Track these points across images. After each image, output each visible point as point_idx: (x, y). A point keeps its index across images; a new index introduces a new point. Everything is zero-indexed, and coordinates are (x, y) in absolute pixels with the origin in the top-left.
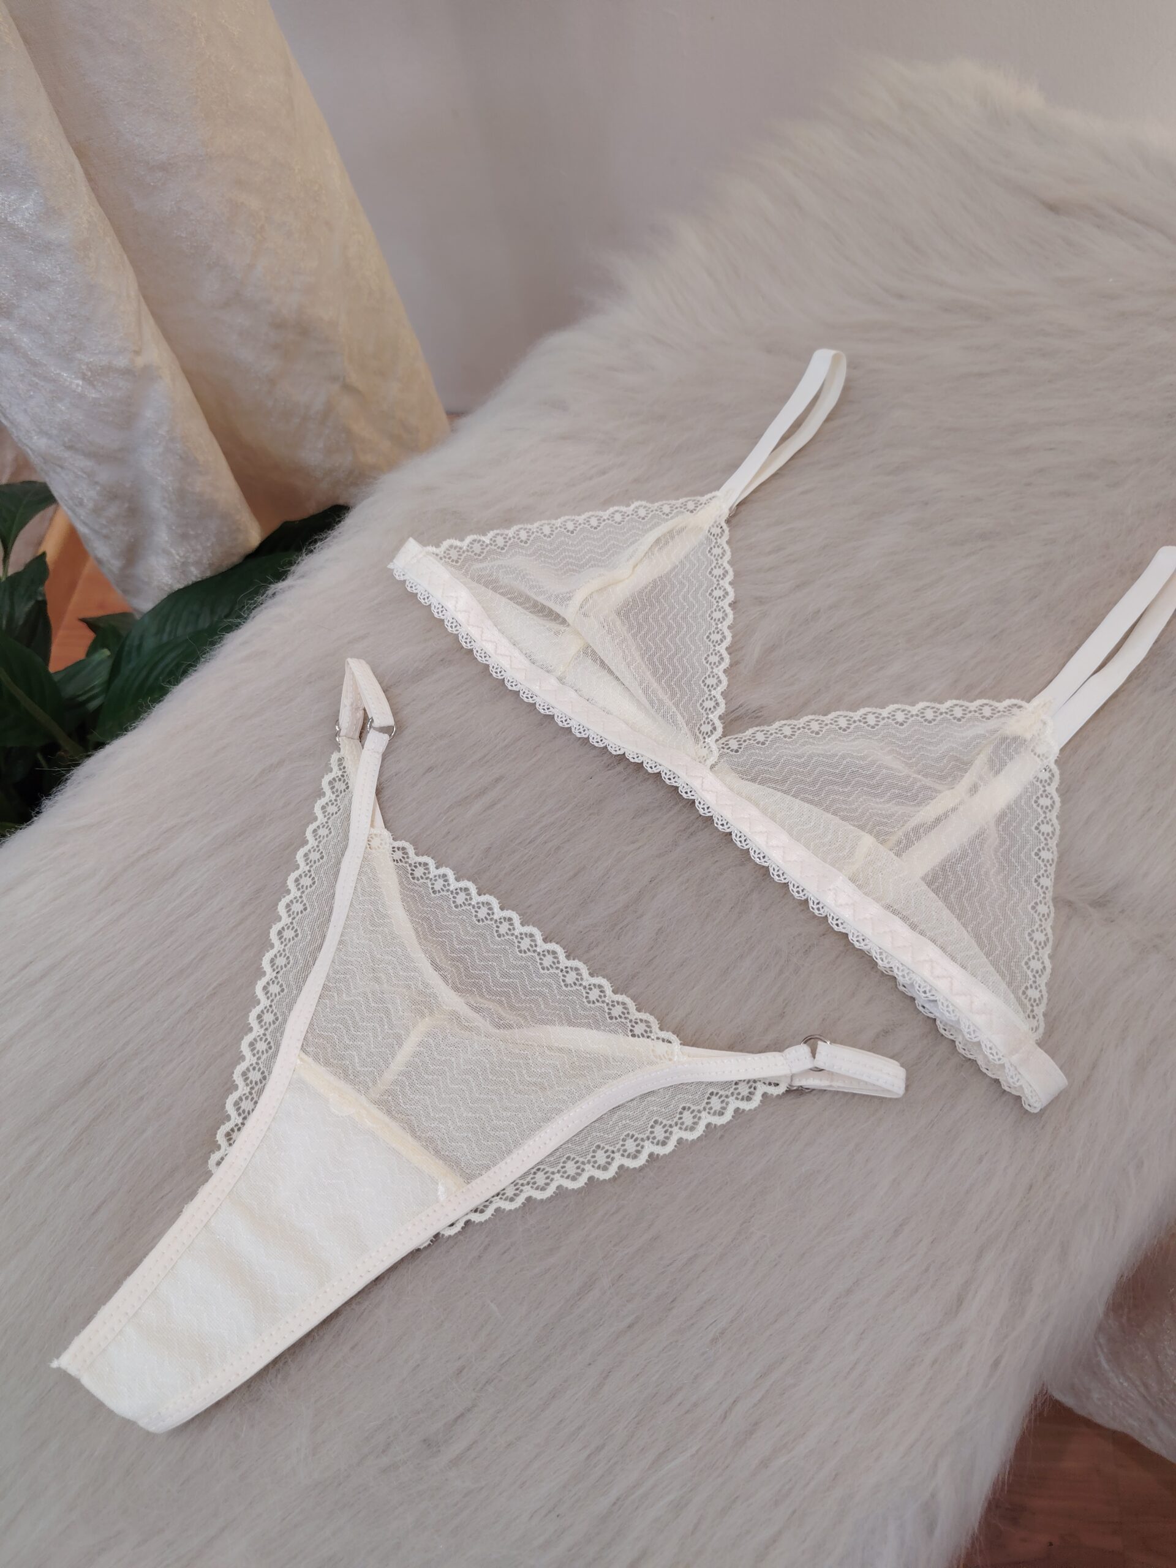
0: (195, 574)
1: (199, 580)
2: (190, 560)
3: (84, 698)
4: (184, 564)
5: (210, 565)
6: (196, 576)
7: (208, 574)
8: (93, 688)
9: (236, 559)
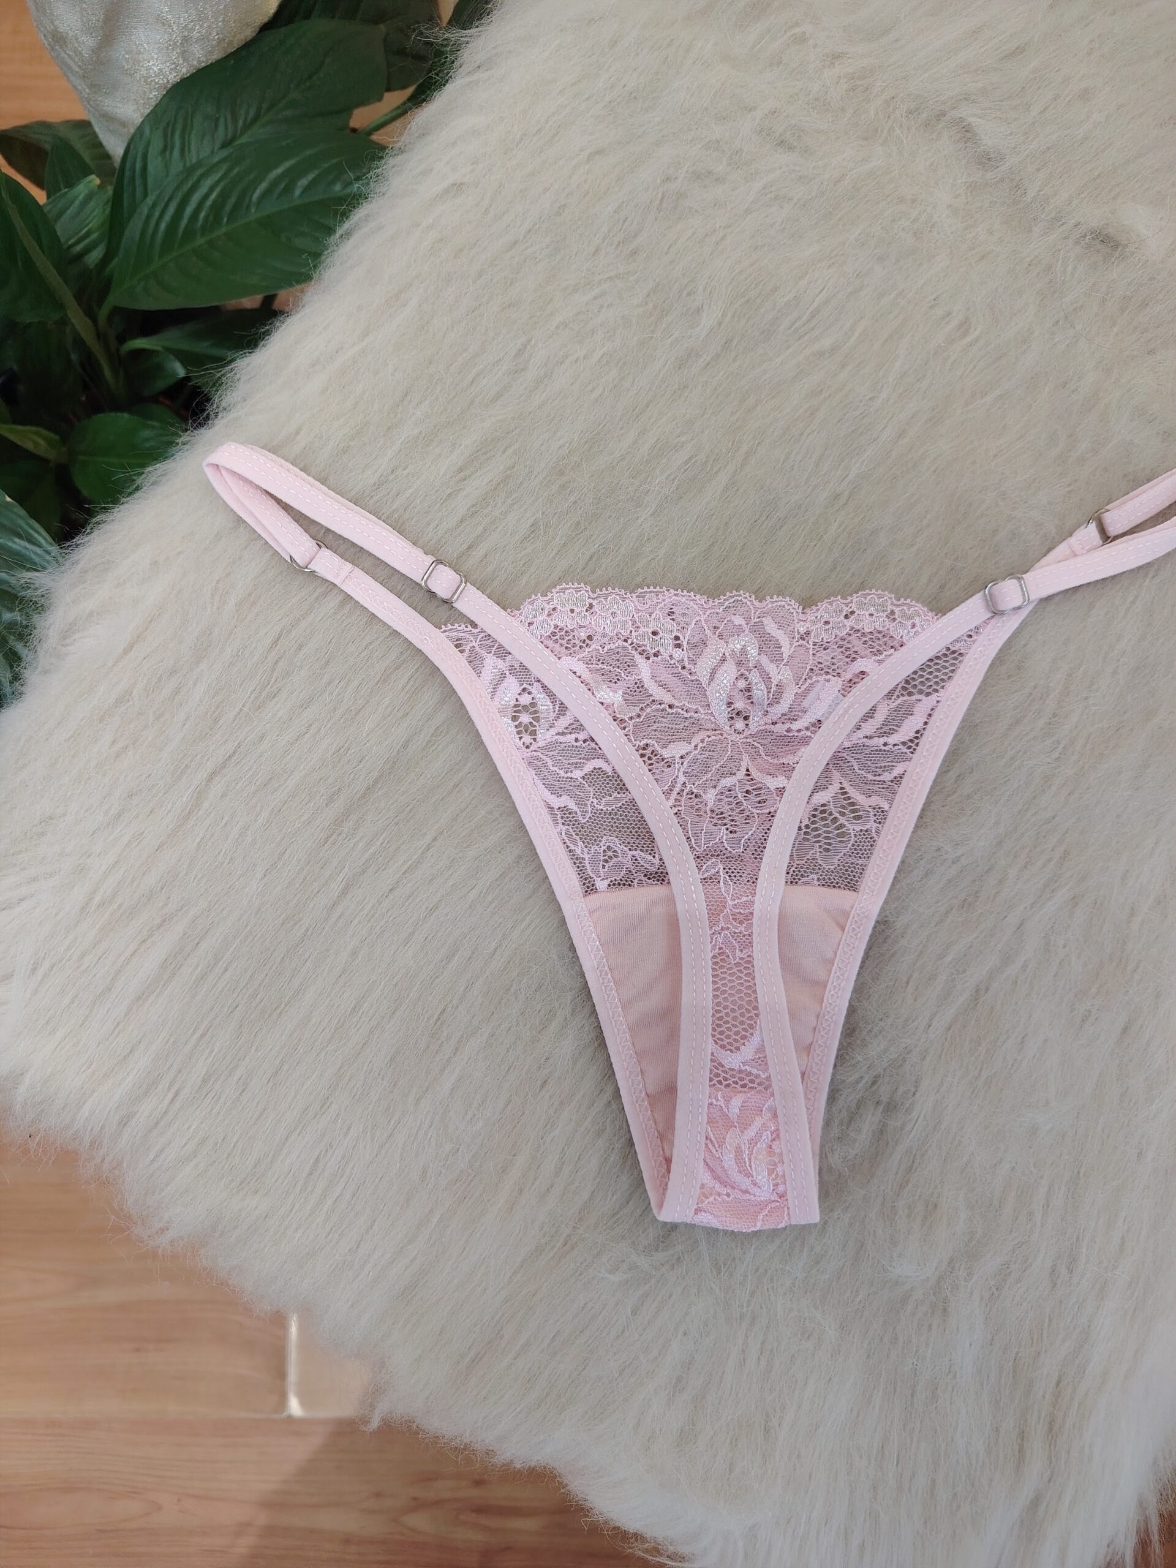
0: (200, 56)
1: (203, 65)
2: (195, 34)
3: (78, 248)
4: (186, 40)
5: (220, 41)
6: (199, 62)
7: (216, 56)
8: (88, 234)
9: (249, 33)
